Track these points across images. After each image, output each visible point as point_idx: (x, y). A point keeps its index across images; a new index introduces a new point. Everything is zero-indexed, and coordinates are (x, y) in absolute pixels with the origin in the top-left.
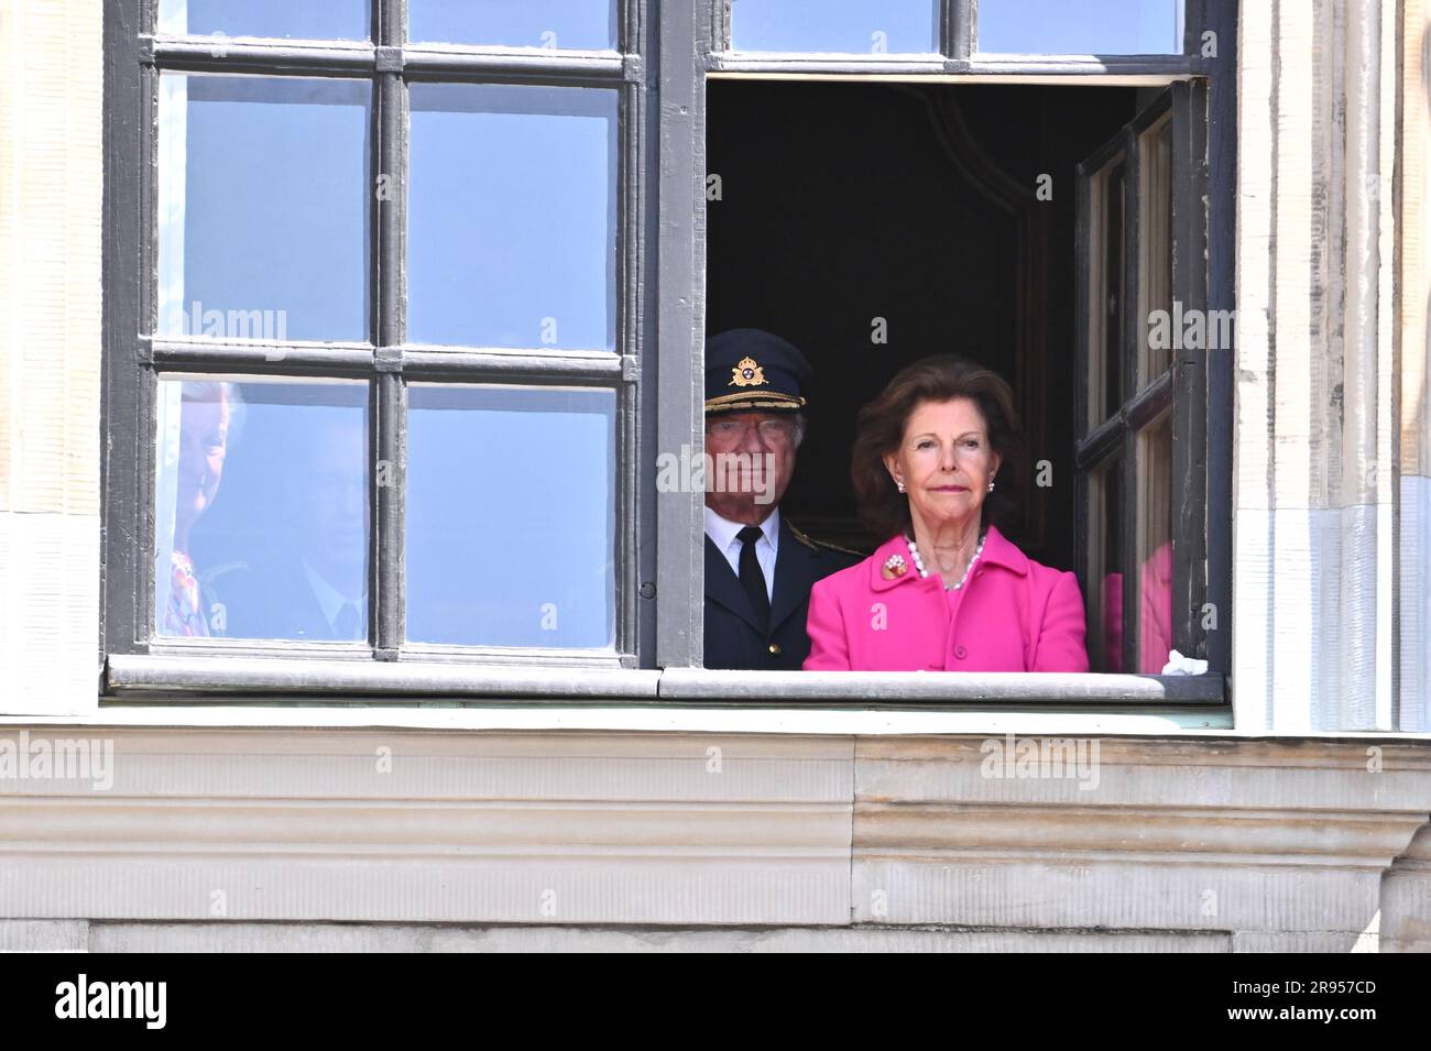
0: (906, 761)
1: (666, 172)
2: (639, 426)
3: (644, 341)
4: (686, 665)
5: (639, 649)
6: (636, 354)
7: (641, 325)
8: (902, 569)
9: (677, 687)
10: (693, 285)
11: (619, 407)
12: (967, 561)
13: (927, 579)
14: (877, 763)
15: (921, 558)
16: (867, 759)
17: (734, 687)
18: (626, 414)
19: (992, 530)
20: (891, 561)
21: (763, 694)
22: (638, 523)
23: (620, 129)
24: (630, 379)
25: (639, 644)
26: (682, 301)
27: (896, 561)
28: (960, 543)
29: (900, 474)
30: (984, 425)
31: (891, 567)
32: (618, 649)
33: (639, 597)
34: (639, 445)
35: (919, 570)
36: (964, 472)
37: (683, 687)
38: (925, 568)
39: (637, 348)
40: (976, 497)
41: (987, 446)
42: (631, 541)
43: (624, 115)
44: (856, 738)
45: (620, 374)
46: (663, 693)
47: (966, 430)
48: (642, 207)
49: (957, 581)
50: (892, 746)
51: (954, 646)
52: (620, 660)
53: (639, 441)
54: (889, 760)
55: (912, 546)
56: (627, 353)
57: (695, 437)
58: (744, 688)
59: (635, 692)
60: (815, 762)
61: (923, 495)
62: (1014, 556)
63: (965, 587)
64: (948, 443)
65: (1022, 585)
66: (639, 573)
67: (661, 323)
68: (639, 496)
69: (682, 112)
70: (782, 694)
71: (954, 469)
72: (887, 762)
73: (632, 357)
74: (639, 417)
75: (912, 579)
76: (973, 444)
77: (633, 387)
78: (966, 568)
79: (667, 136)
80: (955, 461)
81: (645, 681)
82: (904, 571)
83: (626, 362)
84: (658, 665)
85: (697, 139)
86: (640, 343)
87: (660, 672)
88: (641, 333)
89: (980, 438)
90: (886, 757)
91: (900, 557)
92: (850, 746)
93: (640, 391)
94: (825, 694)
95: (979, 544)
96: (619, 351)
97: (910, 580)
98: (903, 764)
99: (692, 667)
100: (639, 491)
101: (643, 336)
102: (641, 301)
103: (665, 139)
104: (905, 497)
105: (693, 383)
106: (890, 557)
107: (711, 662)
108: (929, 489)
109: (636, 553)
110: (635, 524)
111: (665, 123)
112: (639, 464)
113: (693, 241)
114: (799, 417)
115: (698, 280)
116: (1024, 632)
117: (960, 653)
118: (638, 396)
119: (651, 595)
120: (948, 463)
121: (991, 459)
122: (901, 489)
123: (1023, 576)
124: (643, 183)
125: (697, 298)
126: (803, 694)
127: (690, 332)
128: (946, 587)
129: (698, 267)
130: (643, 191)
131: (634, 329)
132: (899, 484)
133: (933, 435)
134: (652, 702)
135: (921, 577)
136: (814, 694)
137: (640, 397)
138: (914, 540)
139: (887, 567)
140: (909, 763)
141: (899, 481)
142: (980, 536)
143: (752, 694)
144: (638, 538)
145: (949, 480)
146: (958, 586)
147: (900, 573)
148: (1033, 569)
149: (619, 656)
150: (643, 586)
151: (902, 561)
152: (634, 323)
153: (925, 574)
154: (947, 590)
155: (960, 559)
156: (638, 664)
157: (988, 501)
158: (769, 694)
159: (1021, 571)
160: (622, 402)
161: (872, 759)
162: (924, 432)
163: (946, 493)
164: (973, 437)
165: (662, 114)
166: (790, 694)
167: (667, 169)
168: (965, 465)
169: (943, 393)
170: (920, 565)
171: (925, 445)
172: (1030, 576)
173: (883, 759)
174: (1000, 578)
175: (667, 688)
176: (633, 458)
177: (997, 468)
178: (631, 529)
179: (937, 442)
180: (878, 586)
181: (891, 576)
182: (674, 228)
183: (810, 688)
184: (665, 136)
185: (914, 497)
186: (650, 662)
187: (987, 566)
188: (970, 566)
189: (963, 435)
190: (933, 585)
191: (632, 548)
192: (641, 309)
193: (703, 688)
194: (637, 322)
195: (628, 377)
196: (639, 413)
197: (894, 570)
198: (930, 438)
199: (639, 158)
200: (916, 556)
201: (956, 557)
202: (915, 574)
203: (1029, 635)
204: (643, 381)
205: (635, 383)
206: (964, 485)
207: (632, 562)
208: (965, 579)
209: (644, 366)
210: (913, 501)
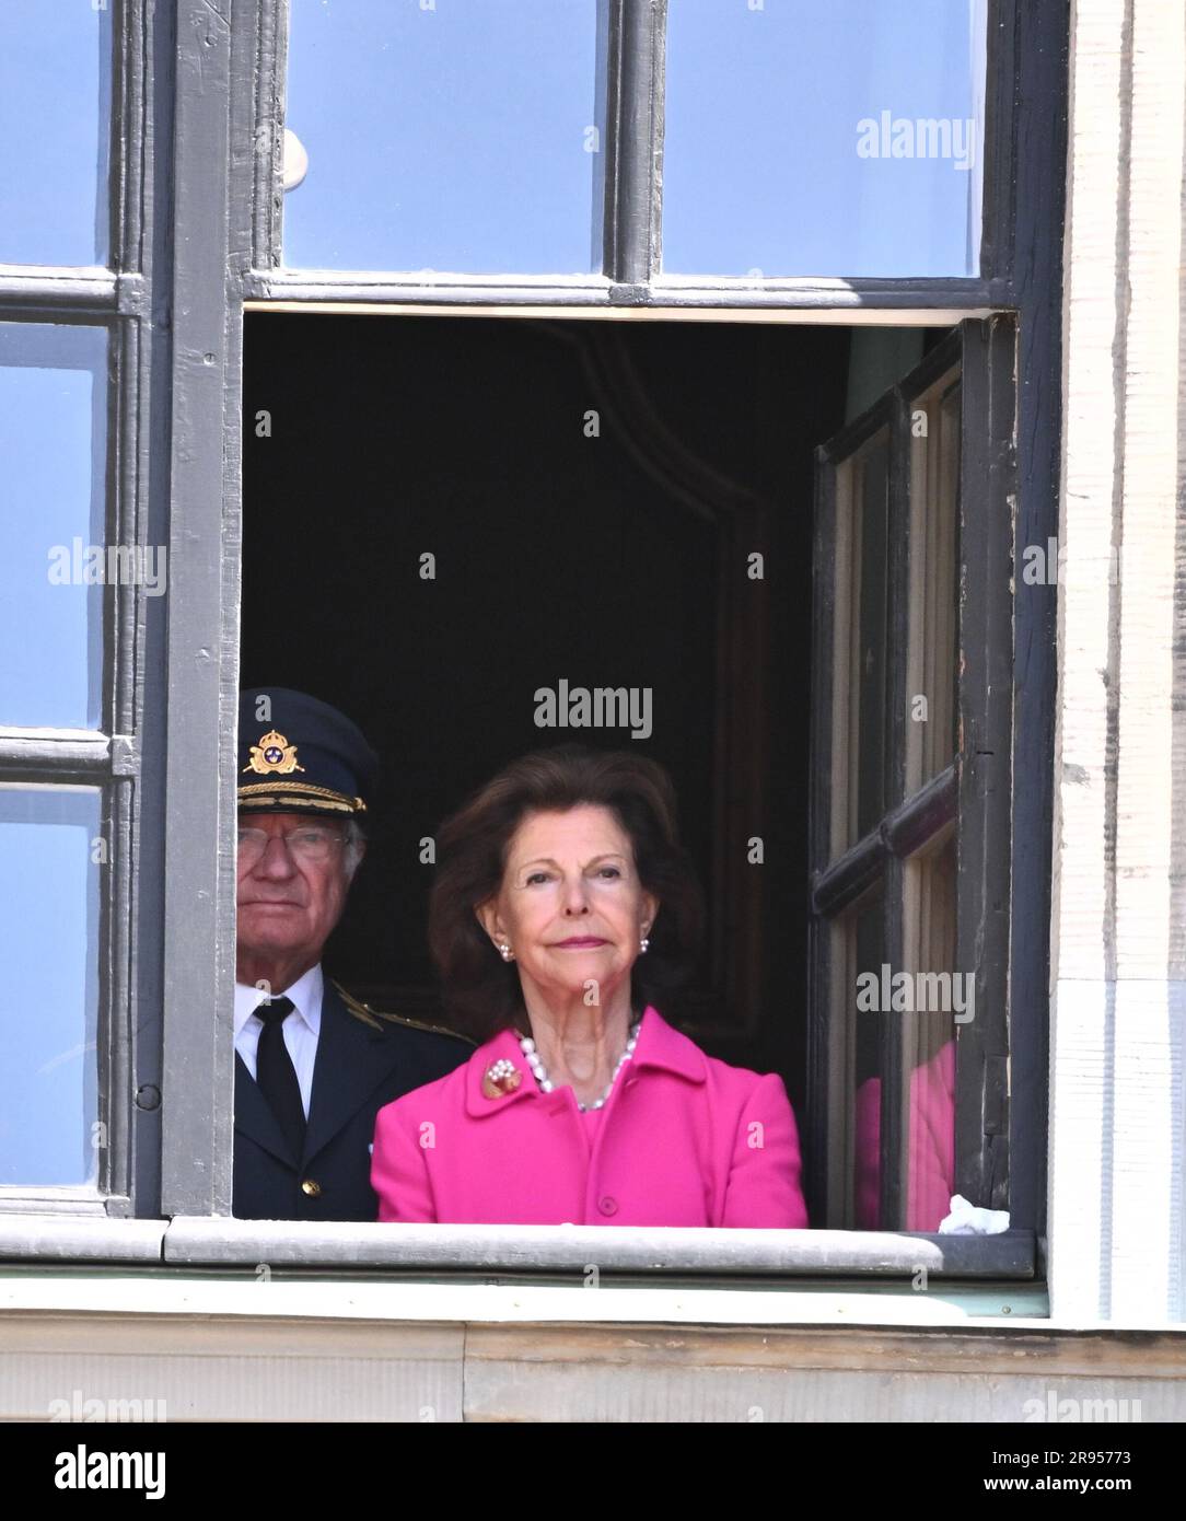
0: (542, 1362)
1: (182, 455)
2: (136, 845)
3: (145, 714)
4: (206, 1213)
5: (133, 1188)
6: (133, 734)
7: (140, 689)
8: (513, 1081)
9: (191, 1247)
10: (221, 627)
11: (105, 815)
12: (611, 1063)
13: (551, 1094)
14: (500, 1365)
15: (541, 1063)
16: (482, 1359)
17: (279, 1247)
18: (117, 826)
19: (651, 1014)
20: (496, 1069)
21: (322, 1257)
22: (134, 994)
23: (112, 388)
24: (123, 772)
25: (133, 1180)
26: (204, 652)
27: (503, 1069)
28: (599, 1029)
29: (502, 932)
30: (628, 846)
31: (495, 1078)
32: (101, 1187)
33: (135, 1107)
34: (136, 874)
35: (538, 1081)
36: (600, 913)
37: (200, 1247)
38: (547, 1078)
39: (134, 725)
40: (623, 954)
41: (635, 878)
42: (124, 1022)
43: (118, 367)
44: (466, 1327)
45: (108, 764)
46: (170, 1255)
47: (601, 853)
48: (144, 509)
49: (596, 1098)
50: (522, 1339)
51: (598, 1194)
52: (105, 1204)
53: (137, 867)
54: (518, 1360)
55: (527, 1044)
56: (118, 733)
57: (222, 862)
58: (295, 1248)
59: (128, 1253)
60: (403, 1364)
61: (539, 955)
62: (684, 1054)
63: (610, 1106)
64: (574, 873)
65: (698, 1097)
66: (134, 1071)
67: (172, 686)
68: (135, 953)
69: (207, 363)
70: (352, 1257)
71: (585, 911)
72: (514, 1365)
73: (127, 739)
74: (137, 831)
75: (529, 1097)
76: (612, 873)
77: (128, 785)
78: (611, 1076)
79: (183, 399)
80: (586, 898)
81: (143, 1236)
82: (516, 1083)
83: (117, 747)
84: (163, 1213)
85: (229, 405)
86: (139, 718)
87: (167, 1222)
88: (141, 702)
89: (623, 864)
90: (513, 1355)
91: (509, 1064)
92: (456, 1340)
93: (138, 792)
94: (418, 1259)
95: (630, 1035)
96: (107, 730)
97: (526, 1097)
98: (539, 1366)
99: (215, 1216)
100: (135, 944)
101: (145, 707)
102: (141, 653)
103: (181, 404)
104: (513, 968)
105: (219, 780)
106: (494, 1063)
107: (246, 1208)
108: (549, 946)
109: (130, 1040)
110: (129, 995)
111: (180, 379)
112: (135, 903)
113: (222, 560)
114: (354, 829)
115: (228, 621)
116: (707, 1170)
117: (608, 1206)
118: (132, 799)
119: (153, 1104)
120: (576, 902)
121: (641, 902)
122: (505, 955)
123: (698, 1084)
124: (145, 471)
125: (227, 649)
126: (387, 1258)
127: (216, 699)
128: (581, 1106)
129: (228, 602)
130: (145, 484)
131: (130, 695)
132: (503, 947)
133: (550, 862)
134: (153, 1270)
135: (542, 1092)
136: (402, 1258)
137: (138, 801)
138: (530, 1035)
139: (490, 1079)
140: (548, 1366)
141: (501, 943)
142: (631, 1026)
143: (307, 1257)
144: (134, 1018)
145: (579, 929)
146: (599, 1104)
147: (509, 1087)
148: (715, 1076)
149: (104, 1199)
150: (140, 1091)
151: (512, 1069)
152: (130, 686)
153: (548, 1086)
154: (584, 1110)
155: (601, 1059)
156: (132, 1211)
158: (333, 1258)
159: (695, 1075)
160: (111, 808)
161: (490, 1360)
162: (534, 858)
163: (574, 951)
164: (611, 863)
165: (176, 366)
166: (366, 1258)
167: (183, 450)
168: (599, 905)
170: (539, 1073)
171: (537, 879)
172: (710, 1083)
173: (509, 1360)
174: (665, 1087)
175: (177, 1248)
176: (127, 894)
177: (652, 916)
178: (124, 1003)
179: (556, 873)
180: (479, 1107)
181: (497, 1093)
182: (194, 542)
183: (396, 1249)
184: (181, 396)
185: (527, 963)
186: (151, 1207)
187: (643, 1072)
188: (617, 1072)
189: (599, 859)
190: (561, 1103)
191: (124, 1032)
192: (142, 665)
193: (231, 1247)
194: (135, 685)
195: (119, 770)
196: (137, 825)
197: (501, 1083)
198: (544, 868)
199: (140, 433)
200: (533, 1059)
201: (596, 1052)
202: (531, 1087)
203: (713, 1178)
204: (143, 775)
205: (131, 778)
206: (603, 935)
207: (123, 1052)
208: (609, 1091)
209: (144, 754)
210: (526, 969)
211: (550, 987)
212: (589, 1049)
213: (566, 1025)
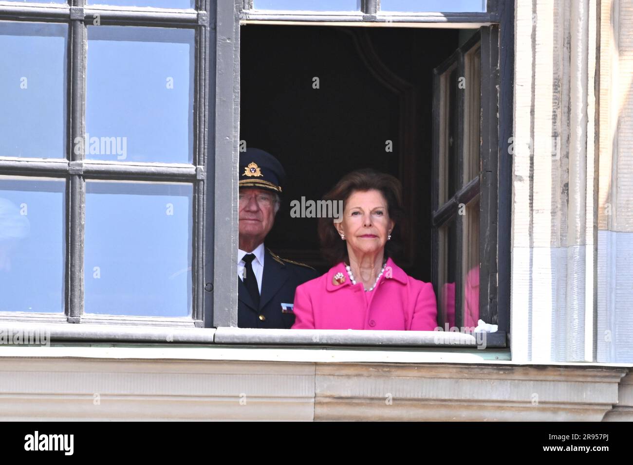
0: (342, 376)
1: (220, 72)
2: (205, 203)
3: (208, 159)
4: (229, 326)
5: (204, 318)
6: (204, 165)
7: (206, 150)
8: (342, 280)
9: (224, 337)
10: (233, 130)
11: (194, 193)
12: (376, 276)
13: (356, 285)
14: (327, 376)
15: (352, 274)
16: (321, 375)
17: (253, 337)
18: (198, 196)
19: (390, 260)
20: (337, 275)
21: (268, 341)
22: (204, 253)
23: (196, 49)
24: (201, 178)
25: (204, 315)
26: (228, 138)
27: (340, 275)
28: (372, 265)
29: (342, 230)
30: (386, 204)
31: (337, 278)
32: (193, 317)
33: (205, 291)
34: (205, 212)
35: (351, 281)
36: (375, 227)
37: (226, 338)
38: (354, 280)
39: (204, 162)
40: (382, 241)
41: (388, 215)
42: (201, 262)
43: (198, 42)
44: (316, 364)
45: (195, 176)
46: (217, 340)
47: (376, 206)
48: (207, 90)
49: (371, 287)
50: (335, 368)
51: (369, 320)
52: (195, 323)
53: (205, 210)
54: (333, 375)
55: (348, 268)
56: (198, 165)
57: (233, 209)
58: (259, 338)
59: (202, 340)
60: (295, 376)
61: (354, 240)
62: (400, 274)
63: (375, 290)
64: (367, 212)
65: (404, 288)
66: (204, 279)
67: (216, 149)
68: (204, 239)
69: (228, 41)
70: (278, 341)
71: (370, 225)
72: (332, 376)
73: (202, 167)
74: (205, 198)
75: (348, 285)
76: (380, 213)
77: (202, 182)
78: (376, 280)
79: (220, 53)
80: (371, 221)
81: (207, 334)
82: (344, 281)
83: (198, 170)
84: (214, 326)
85: (236, 55)
86: (206, 160)
87: (215, 329)
88: (206, 154)
89: (384, 211)
90: (332, 373)
91: (342, 274)
92: (313, 368)
93: (206, 185)
94: (300, 341)
95: (383, 267)
96: (195, 164)
97: (346, 286)
98: (340, 377)
99: (232, 327)
100: (204, 236)
101: (208, 156)
102: (206, 138)
103: (219, 55)
104: (345, 242)
105: (233, 181)
106: (337, 273)
108: (358, 237)
109: (203, 268)
110: (202, 253)
111: (219, 47)
112: (205, 222)
113: (233, 107)
114: (277, 197)
115: (235, 127)
116: (405, 313)
117: (372, 324)
118: (203, 187)
119: (211, 290)
120: (368, 222)
121: (389, 223)
122: (343, 238)
123: (405, 285)
124: (207, 77)
125: (235, 137)
126: (289, 341)
127: (232, 153)
128: (365, 290)
129: (235, 121)
130: (207, 82)
131: (203, 152)
132: (342, 235)
133: (360, 208)
134: (211, 345)
135: (352, 284)
136: (294, 341)
137: (205, 188)
138: (349, 265)
139: (335, 279)
140: (343, 377)
141: (342, 233)
142: (383, 264)
143: (263, 341)
144: (204, 261)
145: (368, 231)
146: (371, 289)
147: (341, 282)
149: (194, 321)
150: (206, 285)
151: (342, 276)
152: (202, 149)
153: (354, 282)
154: (366, 291)
155: (373, 275)
156: (203, 325)
157: (388, 244)
158: (271, 341)
159: (404, 282)
160: (196, 190)
161: (324, 375)
162: (355, 207)
163: (366, 239)
164: (381, 210)
165: (218, 42)
166: (282, 341)
167: (220, 70)
168: (375, 224)
169: (364, 187)
170: (352, 278)
171: (355, 213)
172: (408, 284)
173: (330, 375)
174: (394, 285)
175: (219, 338)
176: (202, 219)
177: (392, 228)
178: (201, 256)
179: (361, 212)
180: (330, 288)
181: (337, 283)
182: (224, 101)
183: (292, 338)
184: (219, 53)
185: (350, 241)
186: (210, 324)
188: (378, 279)
189: (376, 208)
190: (359, 288)
191: (201, 265)
192: (206, 142)
193: (237, 338)
194: (204, 149)
195: (199, 177)
196: (205, 196)
197: (339, 280)
198: (358, 210)
199: (206, 65)
200: (350, 273)
201: (371, 273)
202: (349, 282)
203: (408, 315)
204: (207, 179)
205: (203, 180)
206: (375, 234)
207: (201, 272)
208: (375, 285)
209: (207, 172)
210: (349, 243)
211: (357, 251)
212: (368, 271)
213: (362, 263)
